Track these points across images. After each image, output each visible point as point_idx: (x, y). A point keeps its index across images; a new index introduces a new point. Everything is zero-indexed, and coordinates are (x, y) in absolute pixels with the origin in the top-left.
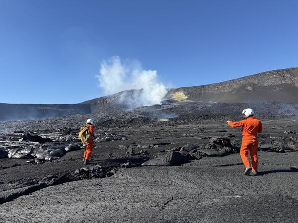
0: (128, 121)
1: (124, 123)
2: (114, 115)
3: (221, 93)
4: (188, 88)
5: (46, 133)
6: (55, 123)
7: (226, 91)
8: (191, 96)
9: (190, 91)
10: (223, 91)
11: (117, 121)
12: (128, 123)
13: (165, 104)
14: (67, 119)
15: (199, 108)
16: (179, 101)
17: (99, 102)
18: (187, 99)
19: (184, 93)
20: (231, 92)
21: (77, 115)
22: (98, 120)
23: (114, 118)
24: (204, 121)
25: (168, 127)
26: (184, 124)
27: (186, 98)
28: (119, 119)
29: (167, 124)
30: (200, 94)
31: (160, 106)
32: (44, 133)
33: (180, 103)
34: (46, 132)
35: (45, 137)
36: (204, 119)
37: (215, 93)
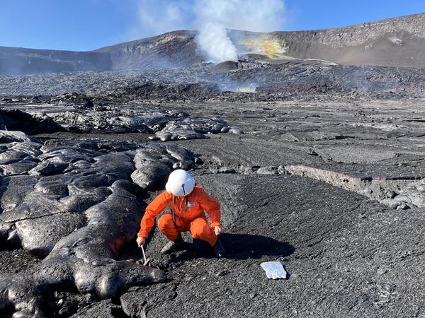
0: (181, 88)
1: (174, 91)
2: (154, 76)
3: (345, 46)
4: (287, 34)
5: (38, 103)
6: (52, 84)
7: (354, 43)
8: (293, 49)
9: (290, 39)
10: (348, 43)
11: (161, 87)
12: (181, 92)
13: (245, 61)
14: (71, 78)
15: (308, 72)
16: (270, 57)
17: (125, 50)
18: (285, 54)
19: (280, 43)
20: (363, 45)
21: (88, 72)
22: (126, 84)
23: (155, 81)
24: (321, 96)
25: (255, 103)
26: (284, 98)
27: (283, 51)
28: (163, 84)
29: (253, 99)
30: (308, 46)
31: (237, 64)
32: (34, 102)
33: (271, 60)
34: (37, 99)
35: (39, 114)
36: (321, 92)
37: (334, 46)
